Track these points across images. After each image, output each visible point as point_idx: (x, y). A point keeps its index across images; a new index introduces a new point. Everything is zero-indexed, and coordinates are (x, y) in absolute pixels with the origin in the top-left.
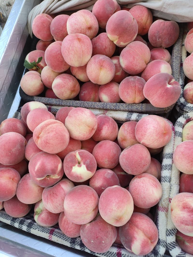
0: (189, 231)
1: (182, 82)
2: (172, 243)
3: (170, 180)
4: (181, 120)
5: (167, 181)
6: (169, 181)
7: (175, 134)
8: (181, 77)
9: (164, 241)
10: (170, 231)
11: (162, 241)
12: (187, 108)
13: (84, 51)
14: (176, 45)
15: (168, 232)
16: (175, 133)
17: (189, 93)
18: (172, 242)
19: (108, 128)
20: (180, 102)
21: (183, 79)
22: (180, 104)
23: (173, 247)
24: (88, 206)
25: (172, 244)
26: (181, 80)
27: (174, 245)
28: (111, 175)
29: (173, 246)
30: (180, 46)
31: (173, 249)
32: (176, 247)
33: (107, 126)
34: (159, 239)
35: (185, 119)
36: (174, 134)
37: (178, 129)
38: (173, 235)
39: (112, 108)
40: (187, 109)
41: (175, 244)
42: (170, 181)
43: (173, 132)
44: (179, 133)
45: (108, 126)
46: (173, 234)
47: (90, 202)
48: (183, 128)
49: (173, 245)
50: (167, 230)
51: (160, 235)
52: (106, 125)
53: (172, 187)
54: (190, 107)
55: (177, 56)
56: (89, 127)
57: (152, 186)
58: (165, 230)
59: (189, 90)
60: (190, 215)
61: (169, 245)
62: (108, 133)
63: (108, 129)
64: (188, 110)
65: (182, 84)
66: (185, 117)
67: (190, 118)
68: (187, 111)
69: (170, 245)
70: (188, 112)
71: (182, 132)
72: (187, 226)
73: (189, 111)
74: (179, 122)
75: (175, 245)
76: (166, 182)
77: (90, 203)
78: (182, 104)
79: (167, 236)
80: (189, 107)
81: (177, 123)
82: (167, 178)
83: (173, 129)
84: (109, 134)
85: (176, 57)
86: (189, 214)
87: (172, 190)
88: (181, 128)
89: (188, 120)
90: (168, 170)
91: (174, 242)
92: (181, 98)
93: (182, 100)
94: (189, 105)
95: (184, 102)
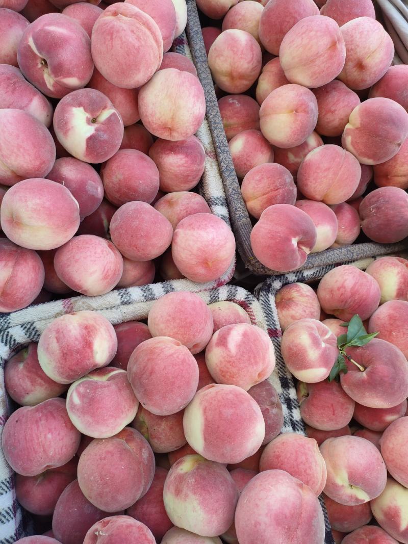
0: (47, 348)
1: (309, 274)
2: (11, 337)
3: (126, 303)
4: (241, 293)
5: (123, 299)
6: (123, 301)
7: (213, 289)
8: (317, 271)
9: (9, 323)
10: (32, 328)
11: (8, 320)
12: (265, 296)
13: (315, 65)
14: (373, 245)
15: (29, 326)
16: (215, 289)
17: (294, 291)
18: (13, 337)
19: (183, 164)
20: (273, 281)
21: (315, 275)
22: (269, 283)
23: (4, 341)
24: (17, 155)
25: (9, 338)
26: (312, 273)
27: (10, 342)
28: (94, 194)
29: (6, 340)
30: (372, 252)
31: (2, 342)
32: (8, 346)
33: (186, 162)
34: (9, 314)
35: (245, 299)
36: (211, 287)
37: (223, 292)
38: (28, 336)
39: (222, 163)
40: (263, 296)
41: (12, 342)
42: (124, 303)
43: (215, 285)
44: (216, 296)
45: (186, 165)
46: (28, 334)
47: (27, 157)
48: (227, 300)
49: (8, 341)
50: (33, 323)
51: (19, 313)
52: (187, 159)
53: (114, 310)
54: (269, 301)
55: (353, 253)
56: (173, 119)
57: (104, 270)
58: (31, 320)
59: (298, 289)
60: (76, 339)
61: (6, 333)
62: (172, 168)
63: (179, 166)
64: (263, 299)
65: (306, 276)
66: (248, 298)
67: (249, 307)
68: (261, 298)
69: (7, 335)
70: (258, 299)
71: (220, 299)
72: (55, 340)
73: (260, 301)
74: (237, 291)
75: (10, 344)
76: (120, 297)
77: (24, 158)
78: (270, 285)
79: (22, 327)
80: (268, 299)
81: (233, 288)
82: (128, 298)
83: (220, 284)
84: (170, 171)
85: (350, 251)
86: (79, 337)
87: (109, 310)
88: (227, 295)
89: (244, 305)
90: (143, 295)
91: (15, 340)
92: (280, 281)
93: (277, 284)
94: (272, 298)
95: (275, 288)
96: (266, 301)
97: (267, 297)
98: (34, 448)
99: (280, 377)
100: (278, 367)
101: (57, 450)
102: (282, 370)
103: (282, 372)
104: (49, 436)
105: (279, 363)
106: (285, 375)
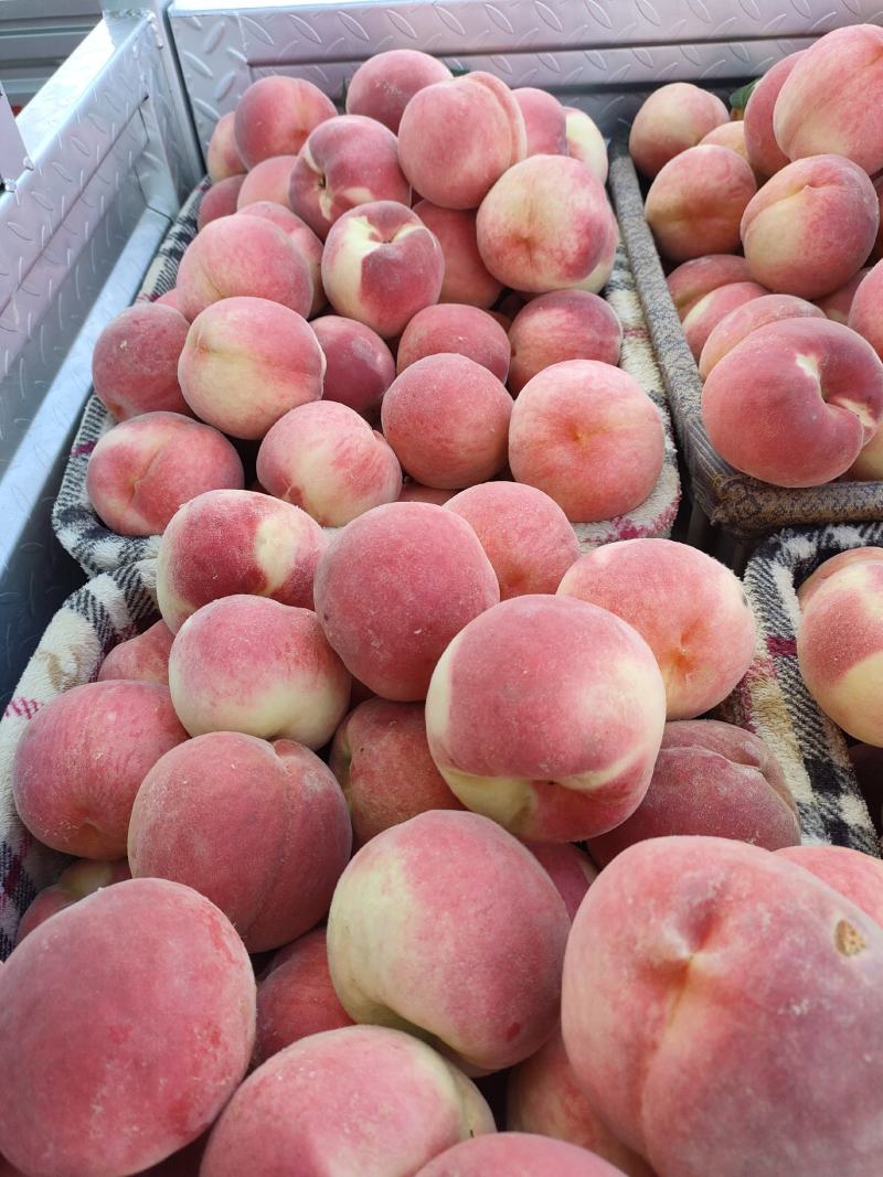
2: (135, 573)
9: (142, 551)
11: (142, 546)
12: (762, 567)
19: (561, 326)
20: (786, 538)
22: (773, 541)
25: (130, 573)
28: (368, 360)
32: (124, 590)
33: (568, 322)
36: (604, 537)
40: (756, 568)
41: (134, 584)
43: (615, 534)
45: (568, 326)
49: (127, 578)
52: (570, 316)
54: (771, 577)
56: (531, 220)
62: (539, 335)
63: (554, 329)
68: (749, 571)
75: (129, 587)
77: (243, 265)
78: (778, 546)
80: (767, 573)
83: (629, 534)
84: (536, 343)
92: (810, 540)
93: (801, 547)
94: (782, 576)
95: (793, 552)
96: (762, 576)
97: (765, 567)
99: (806, 761)
100: (802, 733)
102: (811, 739)
103: (812, 746)
105: (804, 722)
106: (824, 755)
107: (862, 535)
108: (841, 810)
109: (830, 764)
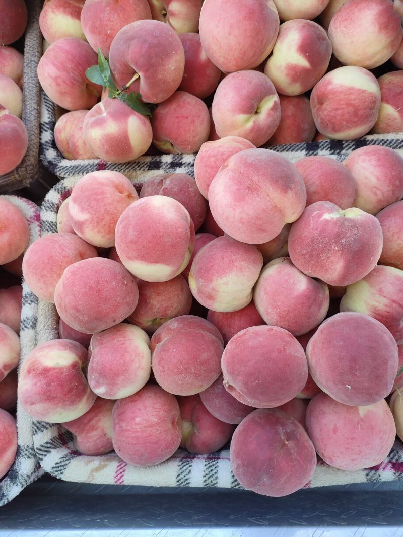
1: (48, 116)
3: (35, 324)
4: (52, 196)
5: (29, 326)
6: (31, 326)
7: (41, 227)
8: (46, 106)
9: (28, 446)
10: (38, 425)
11: (24, 448)
14: (28, 36)
15: (35, 427)
16: (42, 225)
17: (59, 137)
18: (43, 444)
20: (46, 158)
21: (50, 109)
22: (47, 163)
23: (45, 453)
25: (43, 449)
26: (47, 112)
27: (48, 448)
29: (45, 451)
30: (35, 39)
31: (46, 455)
32: (52, 450)
34: (18, 447)
35: (59, 193)
36: (39, 228)
37: (47, 216)
38: (45, 430)
40: (60, 172)
41: (49, 445)
42: (34, 326)
43: (37, 223)
44: (48, 225)
46: (42, 429)
48: (57, 213)
49: (46, 449)
50: (33, 423)
51: (20, 436)
53: (39, 337)
54: (66, 167)
55: (31, 61)
58: (30, 424)
59: (59, 131)
61: (37, 451)
65: (49, 120)
66: (58, 189)
67: (68, 190)
68: (62, 175)
69: (40, 450)
70: (63, 178)
71: (54, 221)
72: (33, 406)
73: (65, 176)
74: (48, 200)
75: (50, 447)
76: (26, 329)
78: (50, 162)
79: (34, 435)
80: (64, 168)
81: (45, 204)
82: (29, 321)
83: (38, 218)
85: (29, 63)
87: (38, 343)
88: (51, 213)
89: (66, 195)
90: (30, 304)
91: (47, 443)
92: (48, 150)
93: (51, 154)
94: (65, 163)
95: (53, 157)
96: (66, 170)
97: (61, 168)
98: (145, 437)
99: (148, 169)
100: (138, 169)
101: (154, 413)
102: (141, 166)
103: (143, 166)
104: (138, 420)
105: (134, 167)
106: (147, 163)
107: (46, 131)
108: (167, 162)
109: (150, 162)
